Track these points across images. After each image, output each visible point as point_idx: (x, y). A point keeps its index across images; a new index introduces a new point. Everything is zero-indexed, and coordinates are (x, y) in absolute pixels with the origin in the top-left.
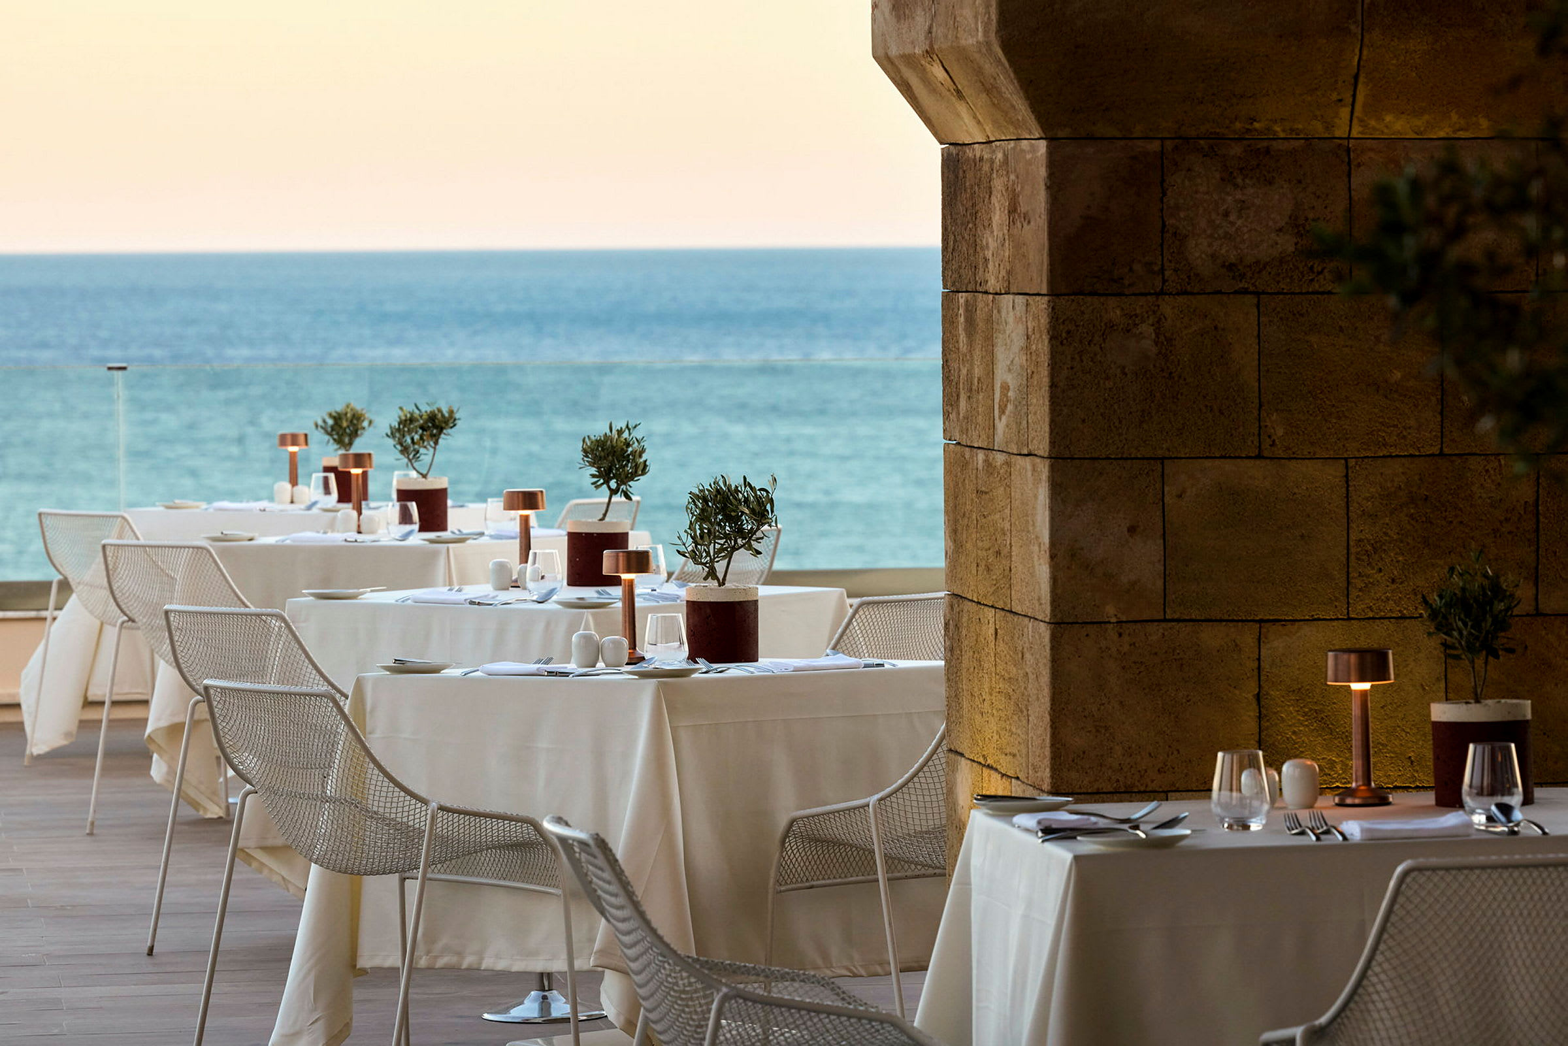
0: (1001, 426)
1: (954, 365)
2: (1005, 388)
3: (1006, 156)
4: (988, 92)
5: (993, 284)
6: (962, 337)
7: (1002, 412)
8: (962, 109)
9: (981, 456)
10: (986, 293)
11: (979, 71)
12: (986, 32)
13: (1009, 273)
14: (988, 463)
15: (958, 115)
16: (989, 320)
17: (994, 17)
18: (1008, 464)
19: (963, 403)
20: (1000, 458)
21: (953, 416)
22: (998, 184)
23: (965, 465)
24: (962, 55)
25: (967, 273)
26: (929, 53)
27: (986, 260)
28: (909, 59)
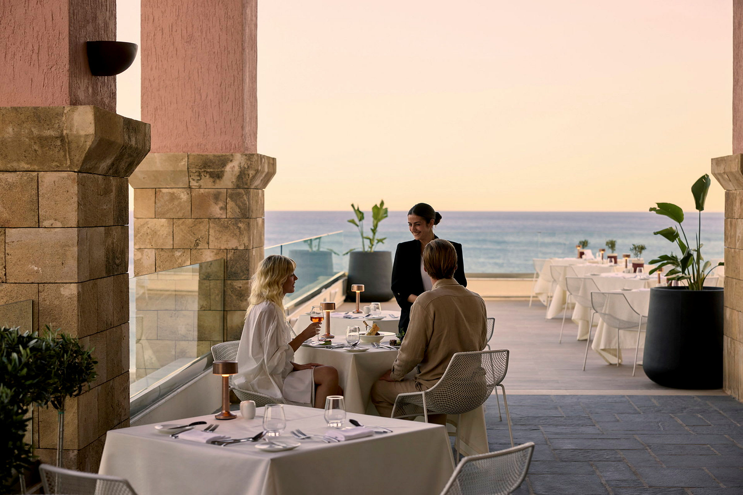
0: (738, 244)
1: (727, 232)
2: (739, 237)
3: (740, 193)
4: (737, 180)
5: (736, 217)
6: (729, 227)
7: (738, 241)
8: (730, 183)
9: (733, 250)
10: (735, 219)
11: (735, 176)
12: (737, 169)
13: (740, 215)
14: (735, 251)
15: (729, 184)
16: (735, 224)
17: (740, 165)
18: (739, 251)
19: (729, 240)
20: (737, 250)
21: (727, 242)
22: (738, 198)
23: (729, 251)
24: (731, 173)
25: (730, 215)
26: (724, 173)
27: (735, 212)
28: (720, 174)
